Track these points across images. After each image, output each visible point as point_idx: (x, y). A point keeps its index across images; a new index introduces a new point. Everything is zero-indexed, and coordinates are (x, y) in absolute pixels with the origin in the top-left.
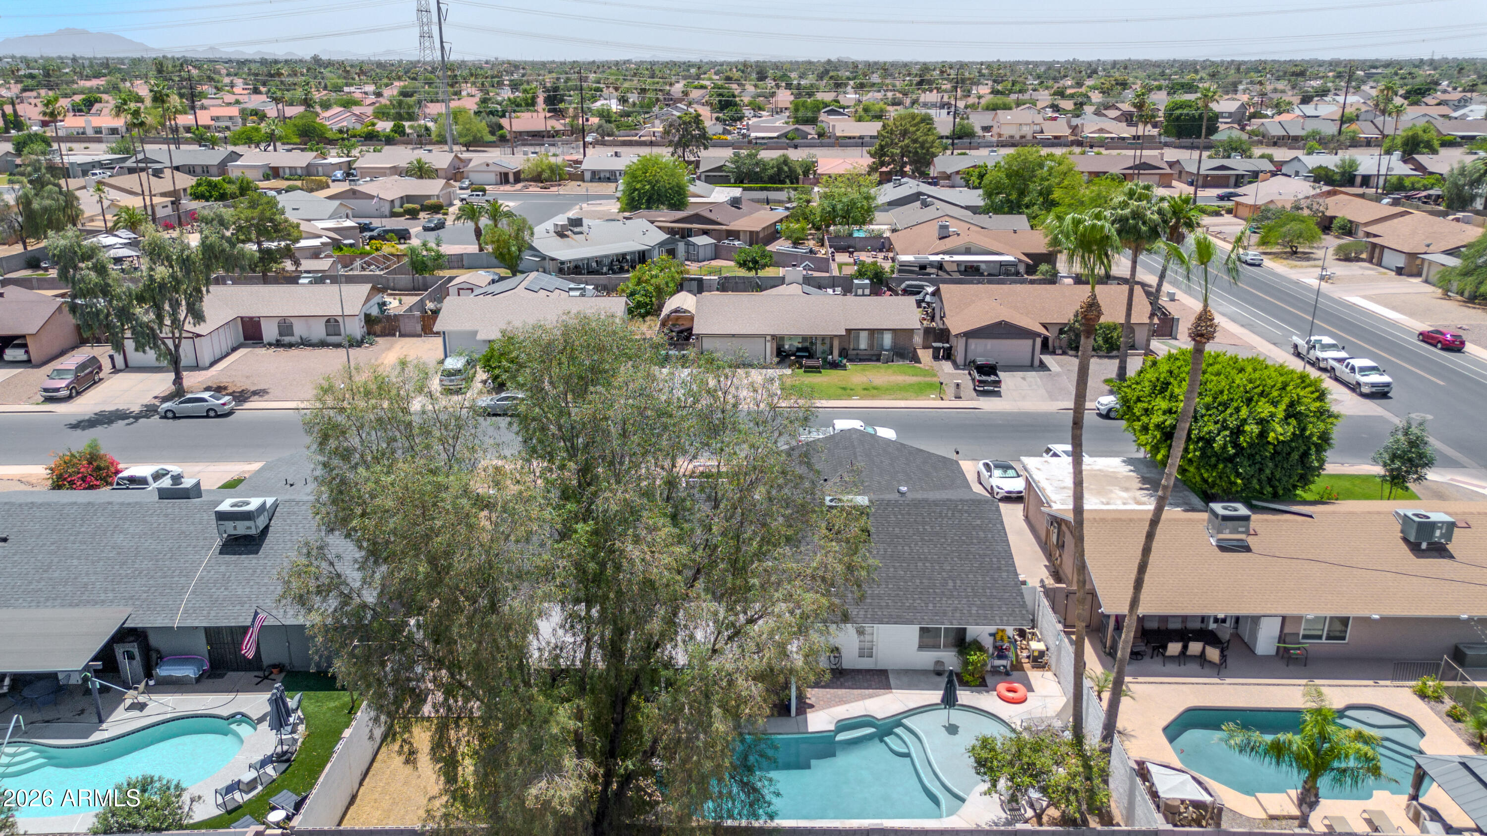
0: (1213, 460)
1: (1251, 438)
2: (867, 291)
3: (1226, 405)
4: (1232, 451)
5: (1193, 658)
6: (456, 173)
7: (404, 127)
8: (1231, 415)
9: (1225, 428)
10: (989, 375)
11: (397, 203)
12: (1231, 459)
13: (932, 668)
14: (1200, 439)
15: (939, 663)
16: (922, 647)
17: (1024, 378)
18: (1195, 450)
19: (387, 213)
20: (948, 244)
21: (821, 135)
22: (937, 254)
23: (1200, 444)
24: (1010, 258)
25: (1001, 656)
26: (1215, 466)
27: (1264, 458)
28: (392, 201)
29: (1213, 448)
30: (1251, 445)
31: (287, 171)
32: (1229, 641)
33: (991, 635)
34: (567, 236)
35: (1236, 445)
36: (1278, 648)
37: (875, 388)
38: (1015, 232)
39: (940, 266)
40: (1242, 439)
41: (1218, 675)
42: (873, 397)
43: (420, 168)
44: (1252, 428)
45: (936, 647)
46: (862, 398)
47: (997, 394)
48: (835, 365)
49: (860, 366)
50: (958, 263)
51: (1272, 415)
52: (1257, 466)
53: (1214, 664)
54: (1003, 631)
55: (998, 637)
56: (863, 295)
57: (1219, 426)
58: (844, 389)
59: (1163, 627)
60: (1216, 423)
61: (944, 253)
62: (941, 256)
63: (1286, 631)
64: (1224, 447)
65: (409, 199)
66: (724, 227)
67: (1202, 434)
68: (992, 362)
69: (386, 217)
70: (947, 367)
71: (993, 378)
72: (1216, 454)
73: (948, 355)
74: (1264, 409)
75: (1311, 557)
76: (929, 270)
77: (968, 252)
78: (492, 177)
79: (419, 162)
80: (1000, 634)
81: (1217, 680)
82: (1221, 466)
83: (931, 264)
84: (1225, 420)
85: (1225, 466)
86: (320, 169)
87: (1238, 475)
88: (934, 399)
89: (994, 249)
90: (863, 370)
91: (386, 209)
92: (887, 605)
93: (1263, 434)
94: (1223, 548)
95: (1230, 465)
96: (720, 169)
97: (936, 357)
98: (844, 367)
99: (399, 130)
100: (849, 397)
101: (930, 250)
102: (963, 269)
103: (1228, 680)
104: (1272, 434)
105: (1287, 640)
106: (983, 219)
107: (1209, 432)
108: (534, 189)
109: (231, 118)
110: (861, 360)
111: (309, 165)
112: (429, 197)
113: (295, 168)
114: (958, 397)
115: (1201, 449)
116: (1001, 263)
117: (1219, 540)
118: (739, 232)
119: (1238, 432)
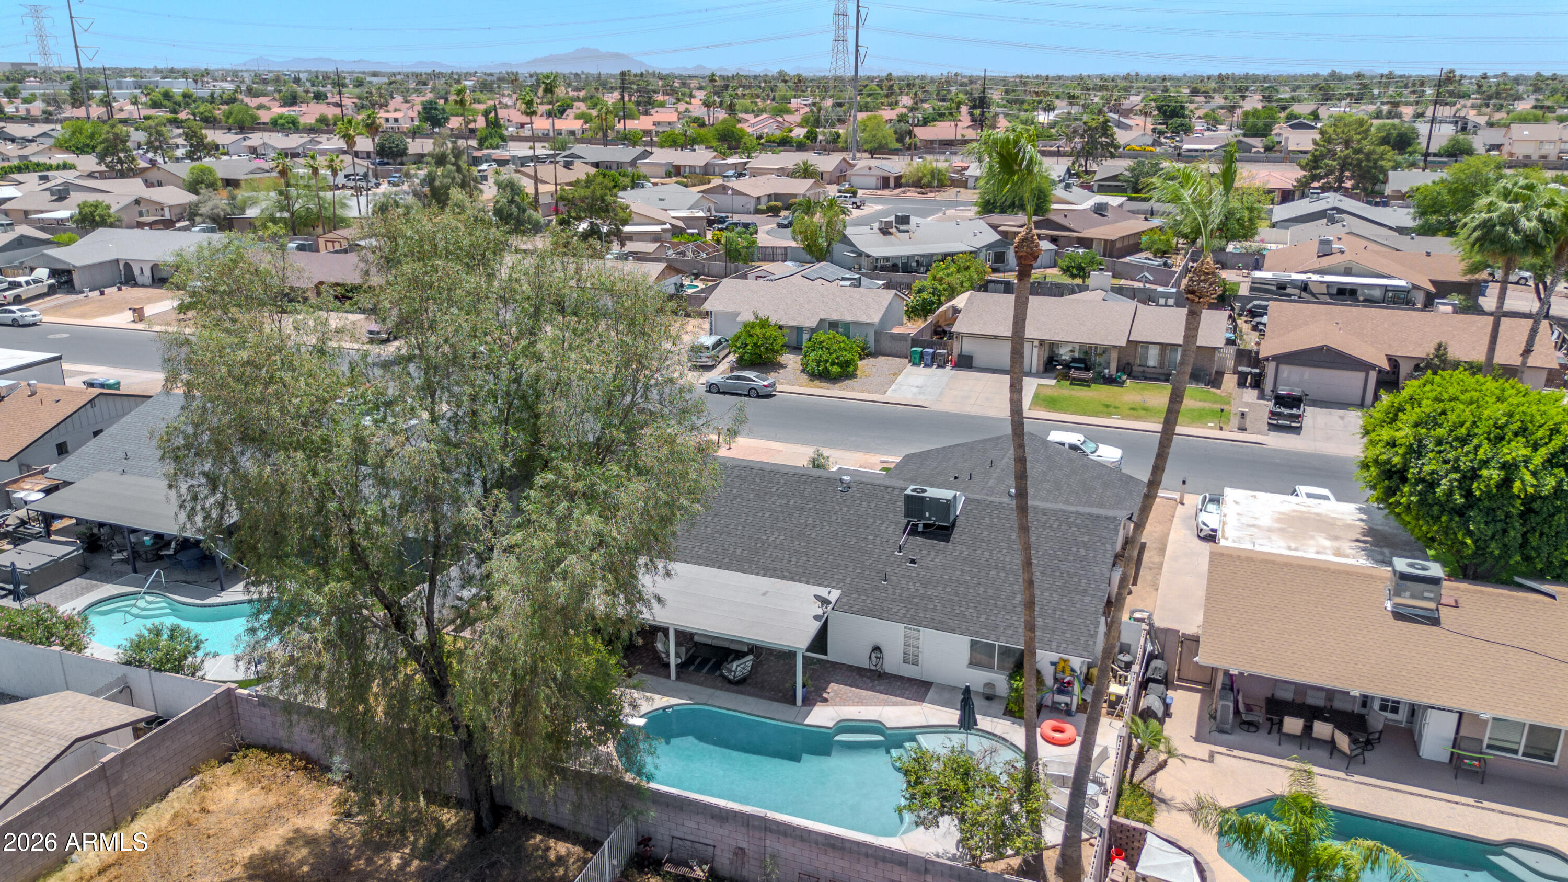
0: (1436, 510)
1: (1488, 486)
2: (1171, 301)
3: (1464, 441)
4: (1459, 499)
5: (1320, 742)
6: (839, 177)
7: (816, 133)
8: (1467, 454)
9: (1456, 469)
10: (1292, 408)
11: (764, 200)
12: (1461, 512)
13: (981, 690)
14: (1423, 480)
15: (989, 685)
16: (973, 663)
17: (1342, 418)
18: (1411, 494)
19: (752, 210)
20: (1326, 262)
21: (1268, 149)
22: (1305, 272)
23: (1419, 488)
24: (1402, 283)
25: (1061, 691)
26: (1437, 519)
27: (1508, 515)
28: (759, 198)
29: (1435, 493)
30: (1488, 494)
31: (688, 170)
32: (1381, 732)
33: (1052, 664)
34: (891, 234)
35: (1468, 494)
36: (1452, 753)
37: (1145, 409)
38: (1428, 254)
39: (1305, 287)
40: (1475, 485)
41: (1347, 770)
42: (1137, 418)
43: (806, 170)
44: (1493, 474)
45: (990, 667)
46: (1123, 417)
47: (1297, 430)
48: (1111, 381)
49: (1143, 384)
50: (1329, 285)
51: (1527, 460)
52: (1499, 526)
53: (1344, 754)
54: (1065, 661)
55: (1060, 668)
56: (1166, 305)
57: (1448, 466)
58: (1107, 406)
59: (1299, 700)
60: (1446, 462)
61: (1314, 272)
62: (1310, 275)
63: (1462, 733)
64: (1450, 493)
65: (777, 196)
66: (1075, 234)
67: (1423, 475)
68: (1297, 392)
69: (750, 213)
70: (1250, 395)
71: (1295, 411)
72: (1438, 502)
73: (1257, 383)
74: (1516, 450)
75: (1524, 645)
76: (1289, 291)
77: (1348, 272)
78: (873, 181)
79: (805, 163)
80: (1062, 664)
81: (1342, 775)
82: (1444, 518)
83: (1293, 283)
84: (1457, 459)
85: (1451, 520)
86: (717, 169)
87: (1470, 533)
88: (1211, 428)
89: (1386, 271)
90: (1143, 389)
91: (751, 206)
92: (935, 608)
93: (1507, 482)
94: (1398, 615)
95: (1457, 519)
96: (1114, 178)
97: (1241, 384)
98: (1121, 384)
99: (812, 136)
100: (1109, 415)
101: (1301, 269)
102: (1334, 291)
103: (1357, 778)
104: (1517, 484)
105: (1463, 745)
106: (1404, 241)
107: (1432, 473)
108: (912, 194)
109: (669, 123)
110: (1146, 379)
111: (706, 165)
112: (795, 196)
113: (694, 167)
114: (1242, 429)
115: (1420, 494)
116: (1386, 289)
117: (1396, 605)
118: (1091, 240)
119: (1473, 475)
